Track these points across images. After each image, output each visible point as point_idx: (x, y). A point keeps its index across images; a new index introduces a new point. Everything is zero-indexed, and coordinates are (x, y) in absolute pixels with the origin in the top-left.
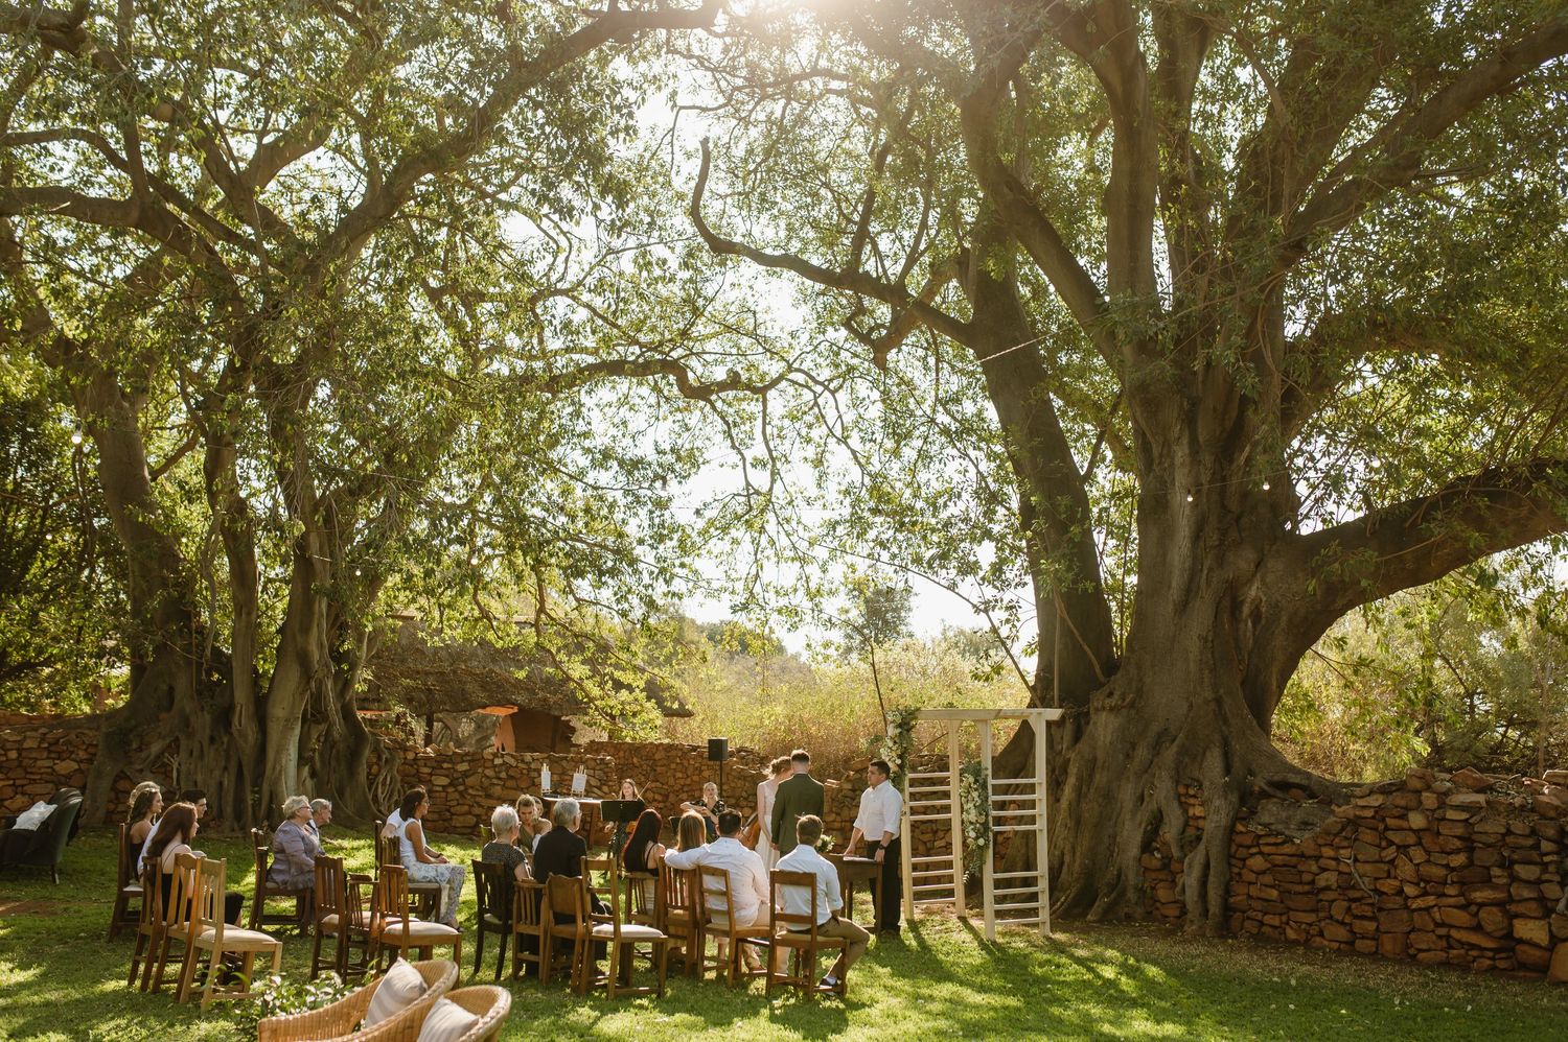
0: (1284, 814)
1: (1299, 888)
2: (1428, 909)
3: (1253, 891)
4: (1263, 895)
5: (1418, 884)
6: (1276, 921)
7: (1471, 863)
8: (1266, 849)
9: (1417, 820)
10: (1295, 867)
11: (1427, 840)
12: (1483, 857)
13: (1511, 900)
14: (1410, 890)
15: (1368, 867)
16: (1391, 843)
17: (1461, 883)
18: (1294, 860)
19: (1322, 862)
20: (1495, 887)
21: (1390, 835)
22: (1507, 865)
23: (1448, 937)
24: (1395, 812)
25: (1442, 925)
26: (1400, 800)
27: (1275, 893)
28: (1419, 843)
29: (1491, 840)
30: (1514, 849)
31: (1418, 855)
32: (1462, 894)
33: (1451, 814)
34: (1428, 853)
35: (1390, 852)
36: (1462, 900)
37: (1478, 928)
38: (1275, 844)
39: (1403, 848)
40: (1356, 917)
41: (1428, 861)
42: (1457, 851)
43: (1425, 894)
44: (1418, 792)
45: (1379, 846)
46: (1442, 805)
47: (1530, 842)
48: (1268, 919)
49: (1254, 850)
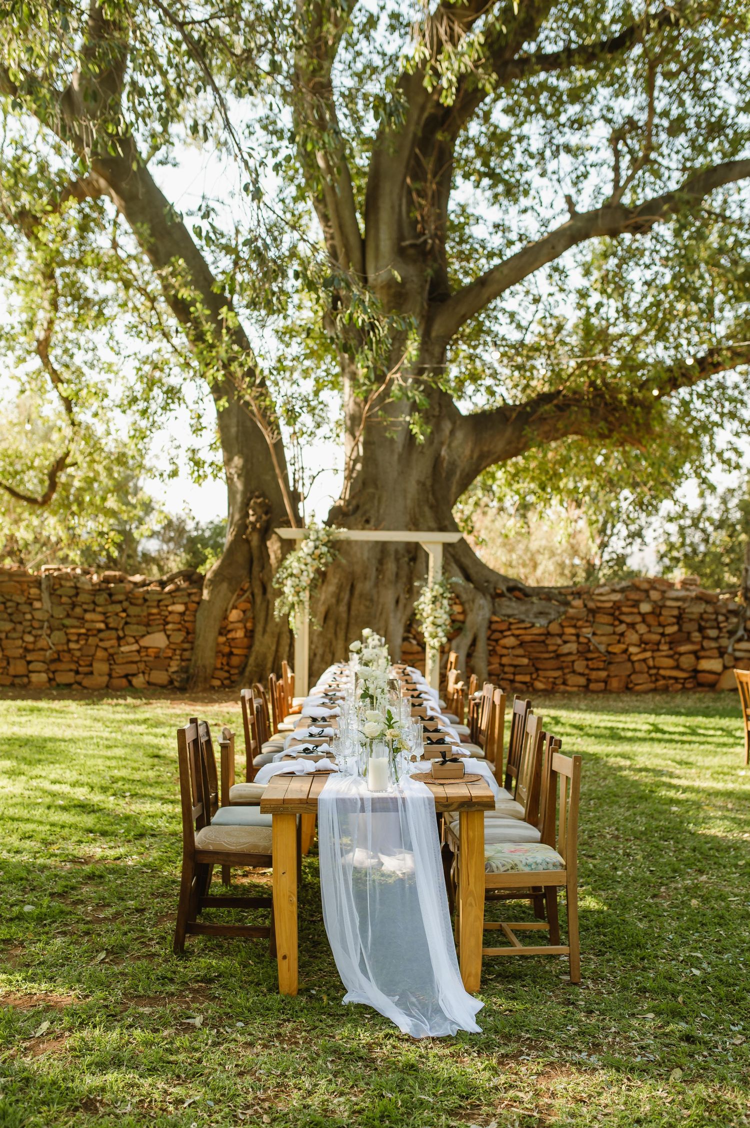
0: (523, 608)
1: (546, 655)
2: (644, 660)
3: (505, 660)
4: (516, 662)
5: (639, 646)
6: (527, 679)
7: (680, 630)
8: (517, 632)
9: (645, 608)
10: (543, 642)
11: (650, 619)
12: (687, 627)
13: (703, 648)
14: (633, 650)
15: (604, 639)
16: (621, 622)
17: (670, 643)
18: (543, 638)
19: (565, 638)
20: (693, 643)
21: (623, 618)
22: (701, 629)
23: (657, 674)
24: (629, 603)
25: (655, 667)
26: (634, 596)
27: (525, 661)
28: (644, 621)
29: (694, 617)
30: (707, 621)
31: (642, 628)
32: (671, 649)
33: (669, 603)
34: (649, 626)
35: (623, 627)
36: (671, 652)
37: (678, 667)
38: (525, 628)
39: (632, 626)
40: (593, 669)
41: (650, 632)
42: (672, 624)
43: (645, 650)
44: (647, 591)
45: (612, 625)
46: (664, 598)
47: (714, 617)
48: (519, 678)
49: (508, 633)
